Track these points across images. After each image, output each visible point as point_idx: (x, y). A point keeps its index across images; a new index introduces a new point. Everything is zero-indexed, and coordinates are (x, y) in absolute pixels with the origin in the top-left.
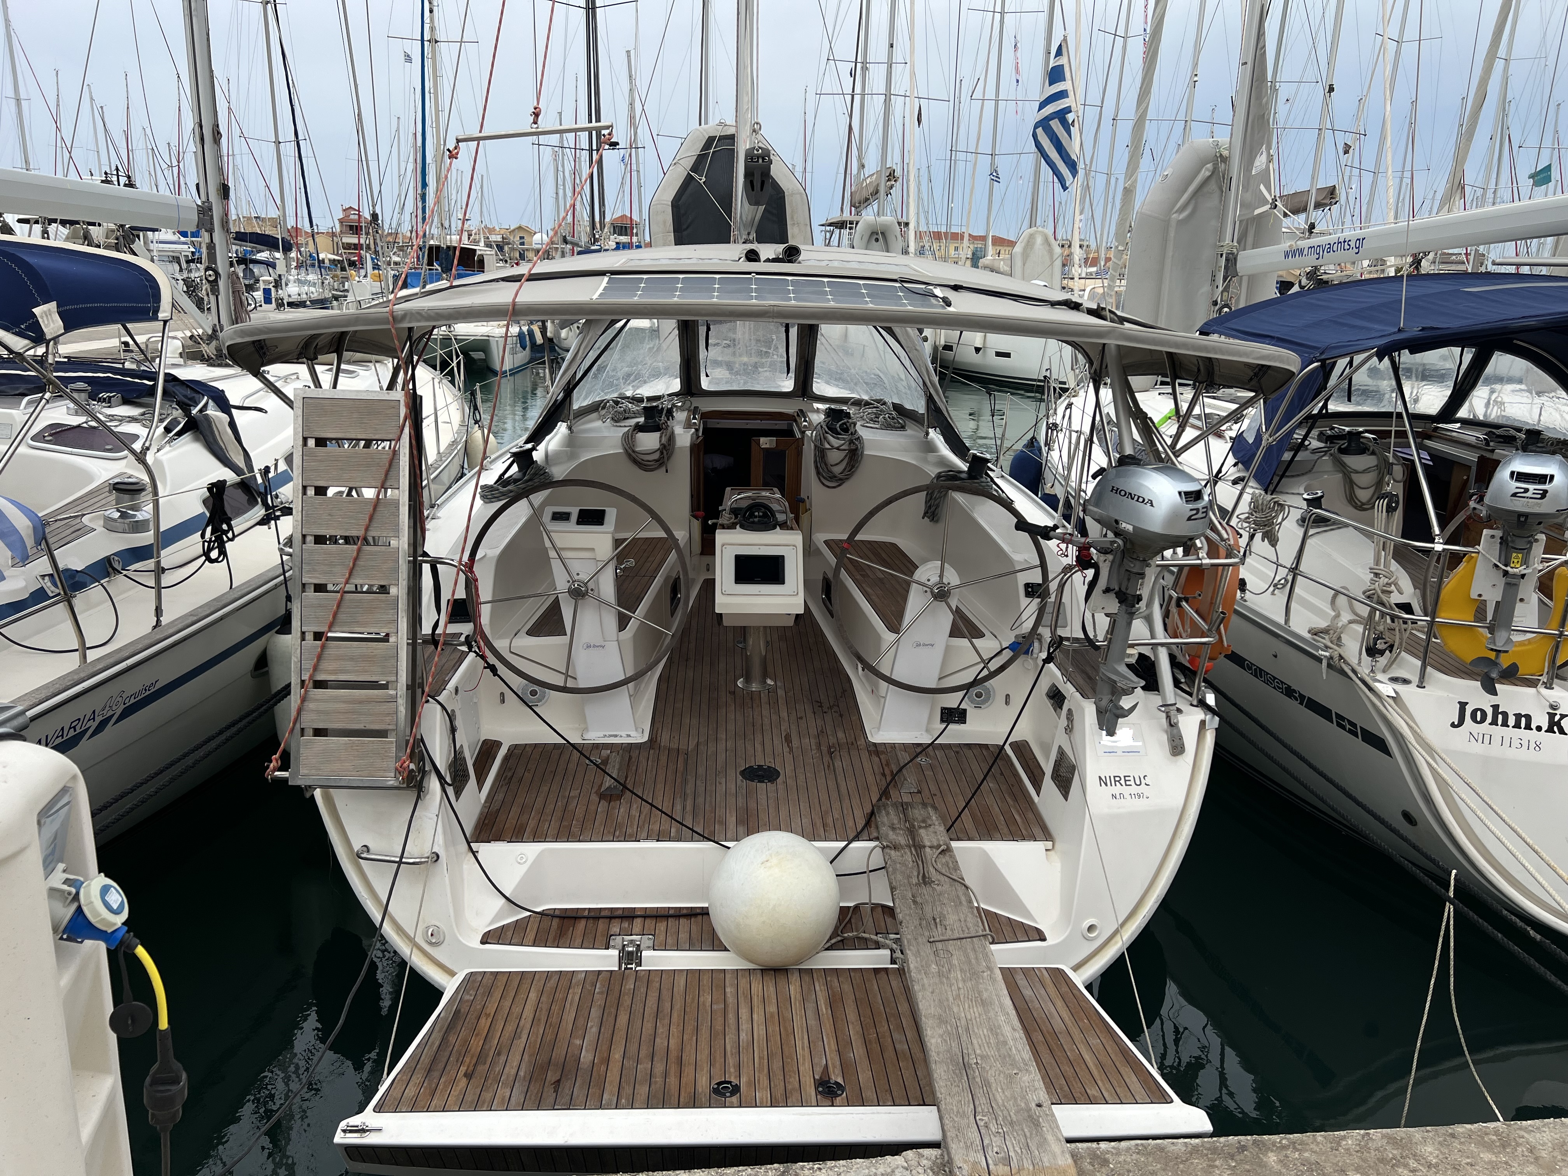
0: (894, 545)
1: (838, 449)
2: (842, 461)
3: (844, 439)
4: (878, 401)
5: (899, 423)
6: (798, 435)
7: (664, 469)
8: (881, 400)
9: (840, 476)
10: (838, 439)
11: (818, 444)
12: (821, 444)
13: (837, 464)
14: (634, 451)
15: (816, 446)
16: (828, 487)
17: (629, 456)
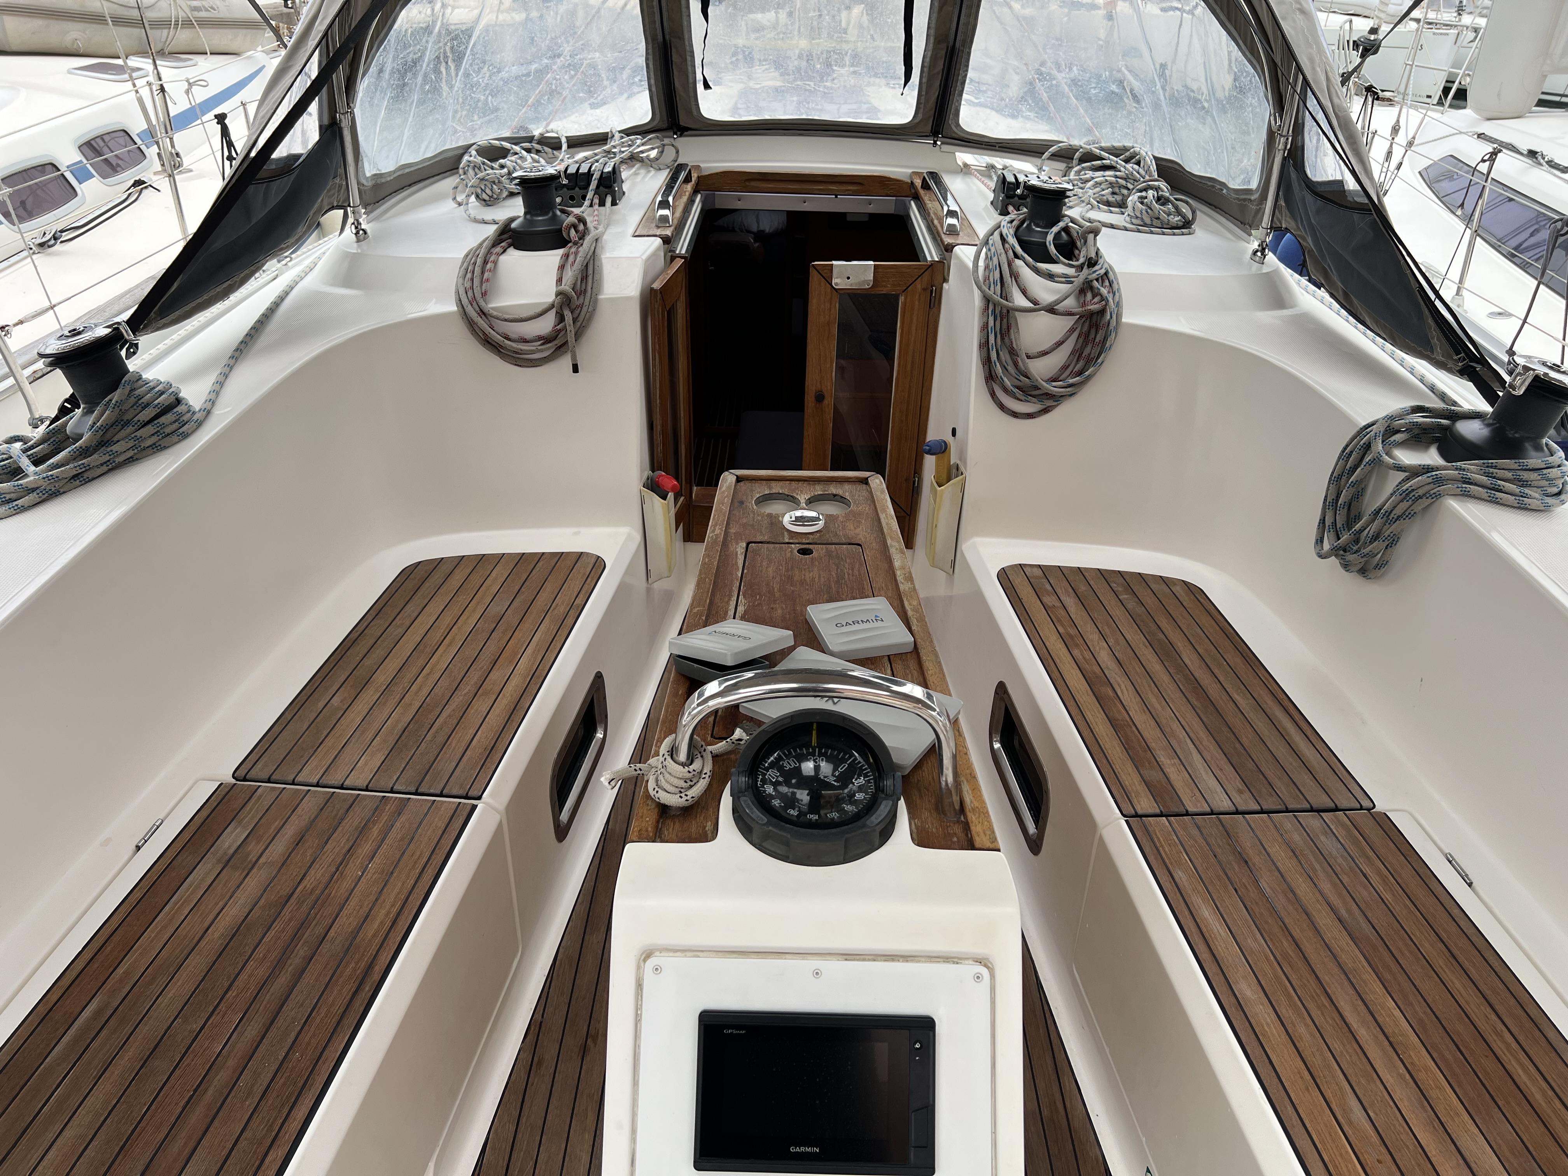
0: (1195, 593)
1: (1051, 309)
2: (1059, 344)
3: (1067, 279)
4: (1116, 152)
5: (1178, 212)
6: (931, 253)
7: (566, 362)
8: (1125, 149)
9: (1051, 388)
10: (1050, 276)
11: (995, 292)
12: (1005, 295)
13: (1044, 353)
14: (483, 313)
15: (987, 300)
16: (1015, 415)
17: (471, 325)
